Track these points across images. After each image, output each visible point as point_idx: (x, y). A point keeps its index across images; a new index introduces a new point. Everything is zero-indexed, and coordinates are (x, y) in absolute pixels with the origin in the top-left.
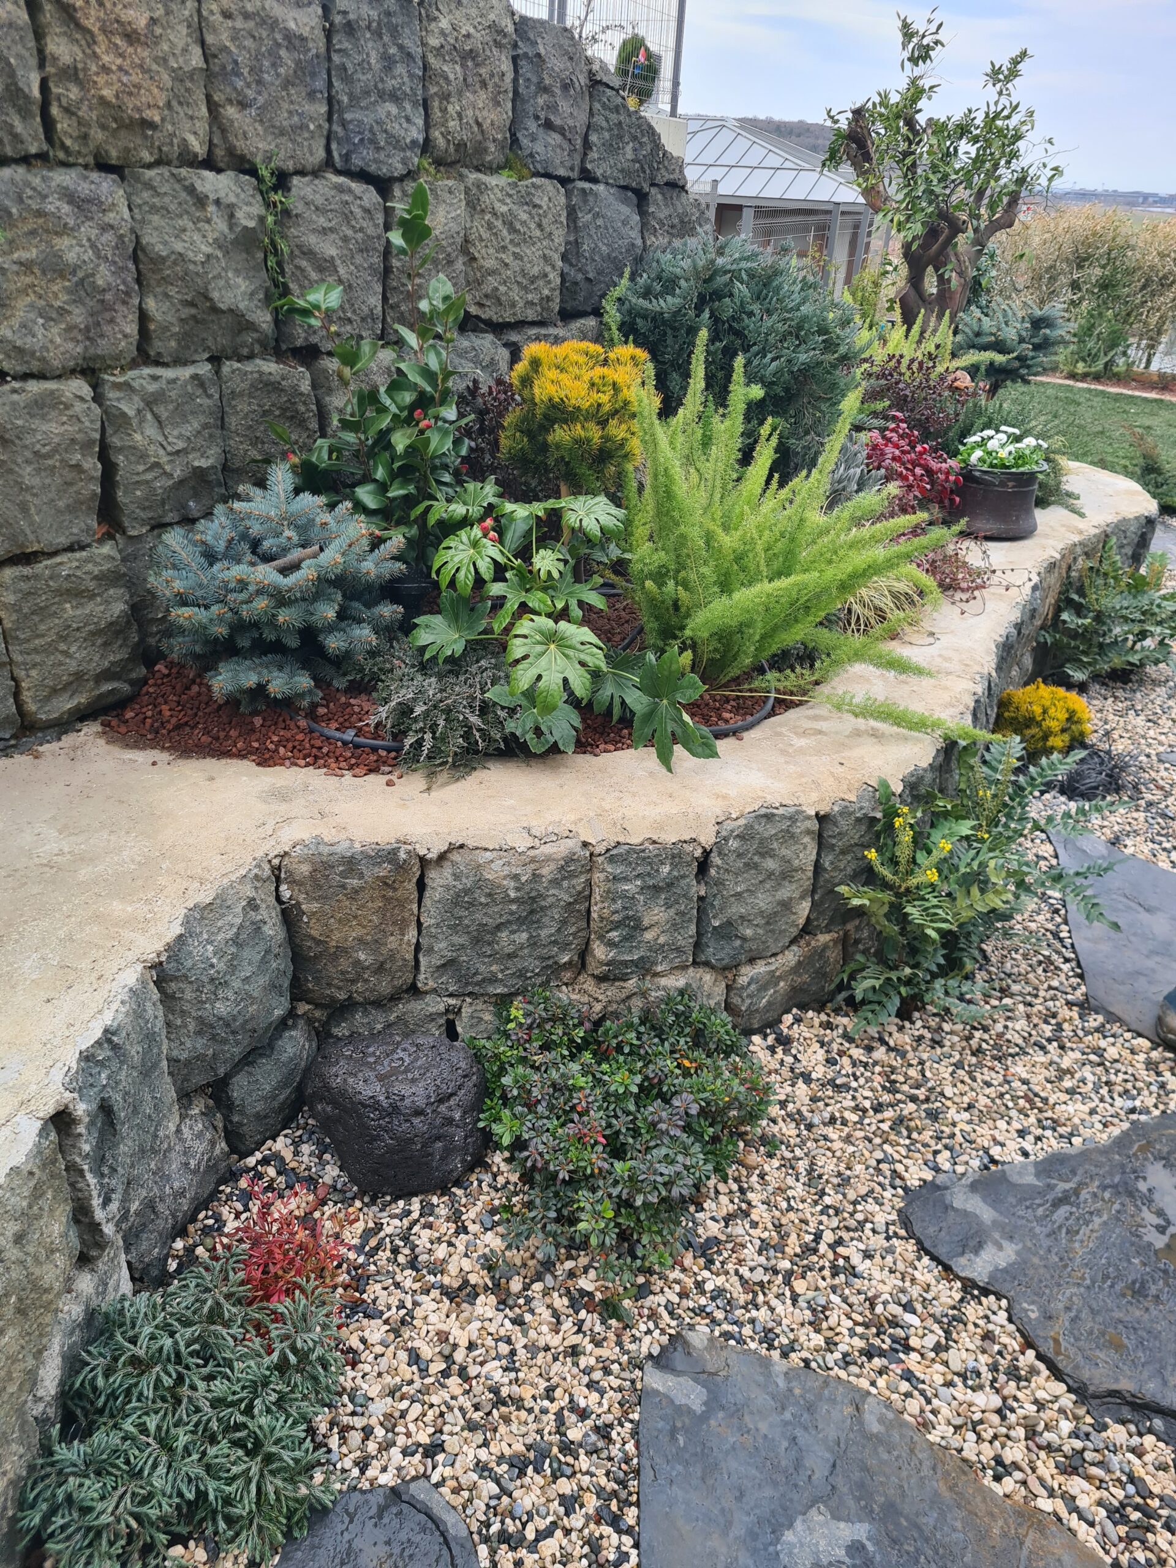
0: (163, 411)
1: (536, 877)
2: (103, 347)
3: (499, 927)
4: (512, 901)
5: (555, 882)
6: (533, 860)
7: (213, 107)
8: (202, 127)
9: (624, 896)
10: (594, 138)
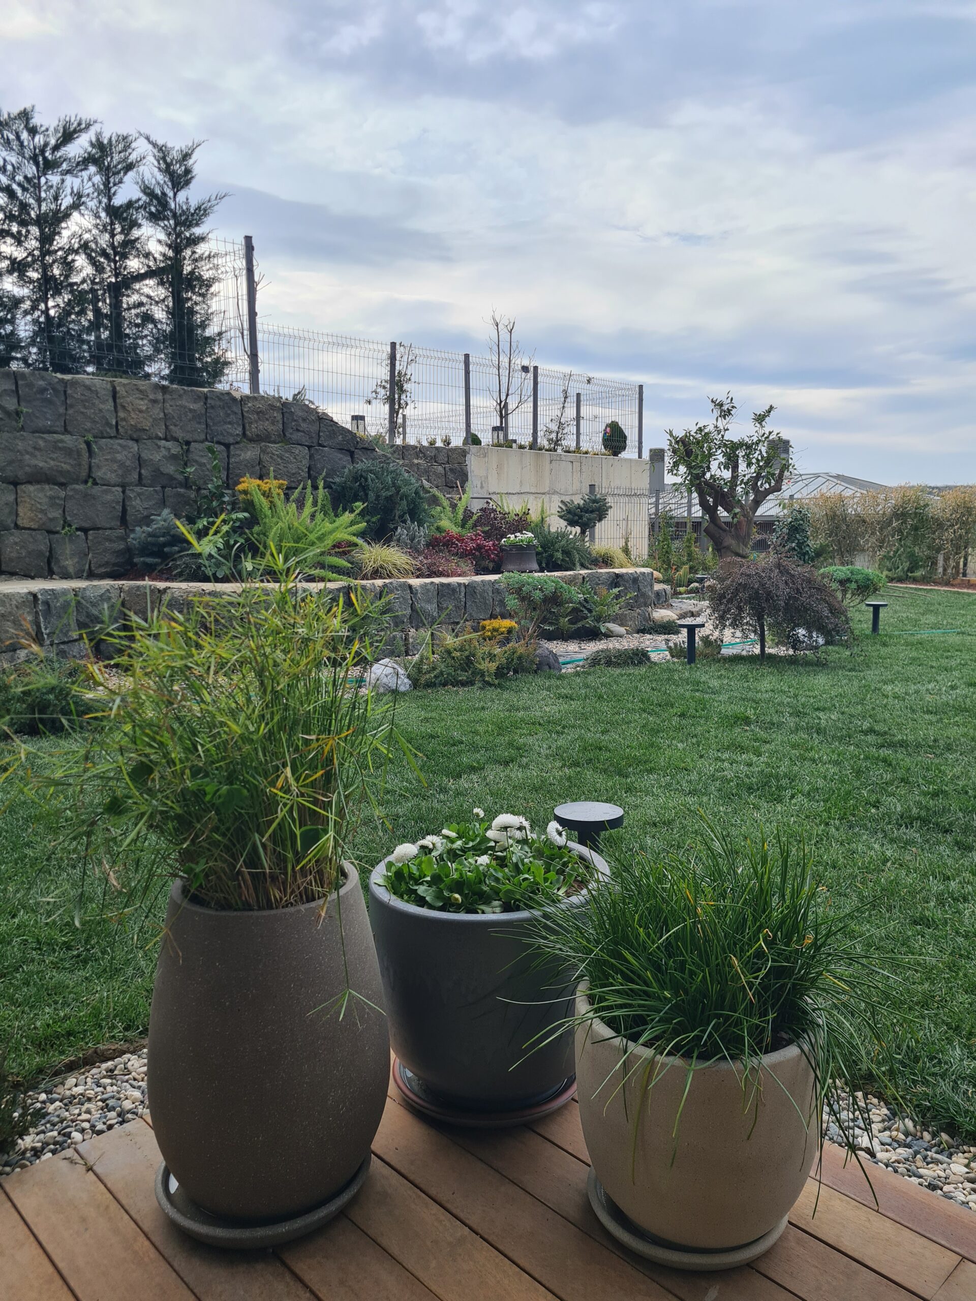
0: (142, 497)
2: (127, 480)
7: (166, 426)
8: (163, 431)
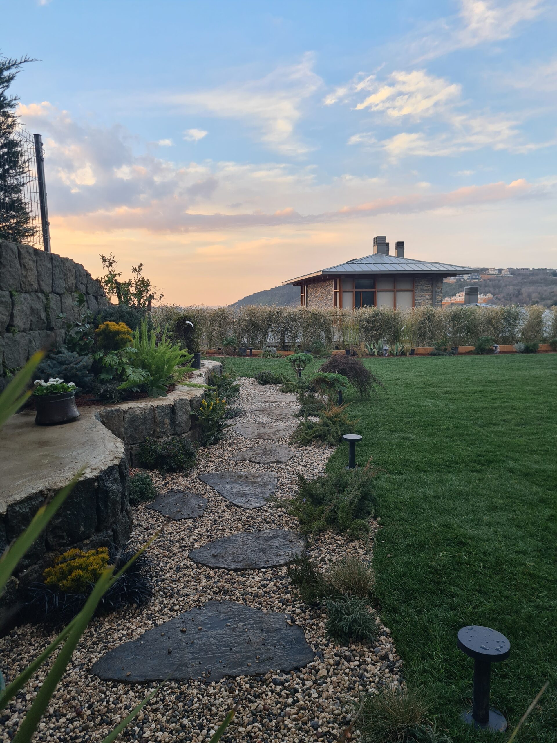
1: (145, 413)
3: (140, 425)
4: (141, 419)
5: (148, 414)
6: (144, 409)
7: (38, 281)
8: (37, 285)
9: (161, 416)
10: (88, 285)
